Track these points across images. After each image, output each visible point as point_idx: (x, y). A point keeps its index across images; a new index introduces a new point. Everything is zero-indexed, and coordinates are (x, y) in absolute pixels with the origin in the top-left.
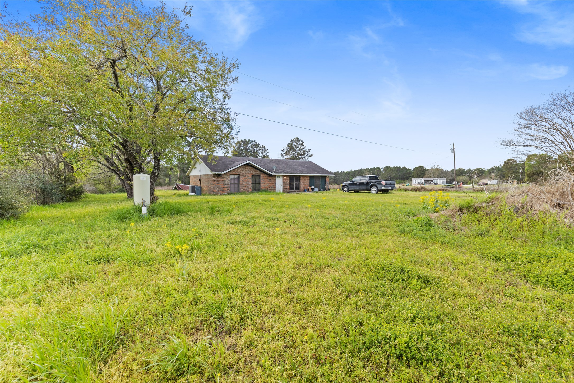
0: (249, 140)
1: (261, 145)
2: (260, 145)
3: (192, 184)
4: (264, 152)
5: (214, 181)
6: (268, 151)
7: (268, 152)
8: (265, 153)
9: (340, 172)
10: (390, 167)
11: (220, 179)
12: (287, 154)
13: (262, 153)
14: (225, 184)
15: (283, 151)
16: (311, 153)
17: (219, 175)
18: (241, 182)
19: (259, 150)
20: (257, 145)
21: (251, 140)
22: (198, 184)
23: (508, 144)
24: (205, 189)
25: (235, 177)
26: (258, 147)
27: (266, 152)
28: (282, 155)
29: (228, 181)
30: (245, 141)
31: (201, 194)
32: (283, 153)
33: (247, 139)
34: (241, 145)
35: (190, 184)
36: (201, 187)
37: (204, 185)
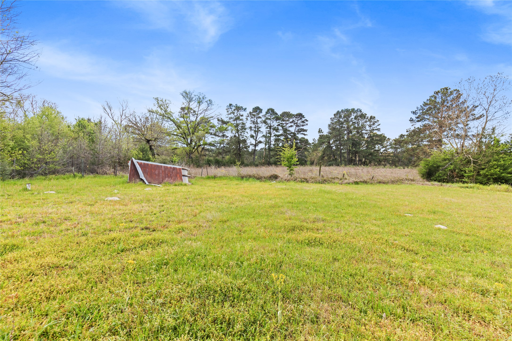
1: (369, 115)
2: (367, 116)
4: (374, 124)
6: (379, 123)
7: (379, 125)
8: (374, 126)
12: (420, 119)
13: (370, 126)
15: (414, 113)
19: (366, 122)
20: (363, 116)
26: (365, 118)
27: (376, 124)
28: (411, 120)
30: (347, 110)
32: (414, 117)
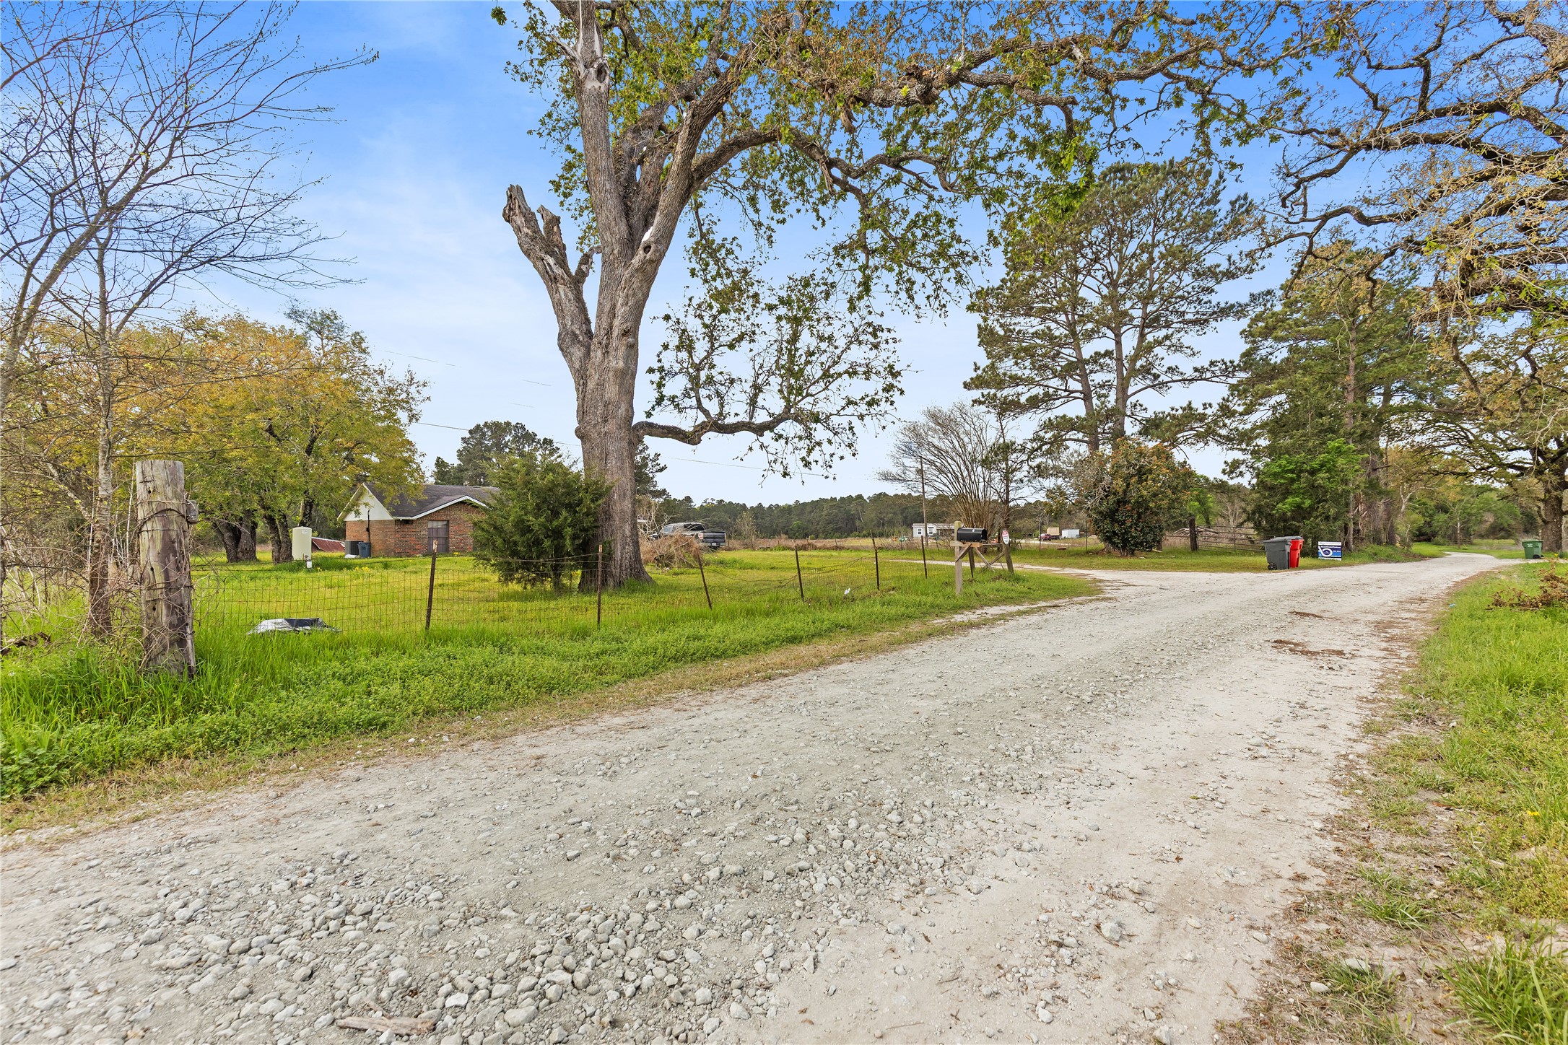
0: (508, 424)
3: (350, 536)
5: (396, 532)
9: (766, 505)
10: (885, 495)
11: (407, 528)
14: (419, 539)
16: (662, 462)
17: (407, 522)
18: (452, 535)
21: (514, 423)
22: (365, 538)
23: (887, 477)
24: (377, 546)
25: (440, 524)
29: (424, 533)
31: (369, 555)
33: (502, 420)
34: (484, 434)
35: (344, 536)
36: (369, 544)
37: (376, 539)
